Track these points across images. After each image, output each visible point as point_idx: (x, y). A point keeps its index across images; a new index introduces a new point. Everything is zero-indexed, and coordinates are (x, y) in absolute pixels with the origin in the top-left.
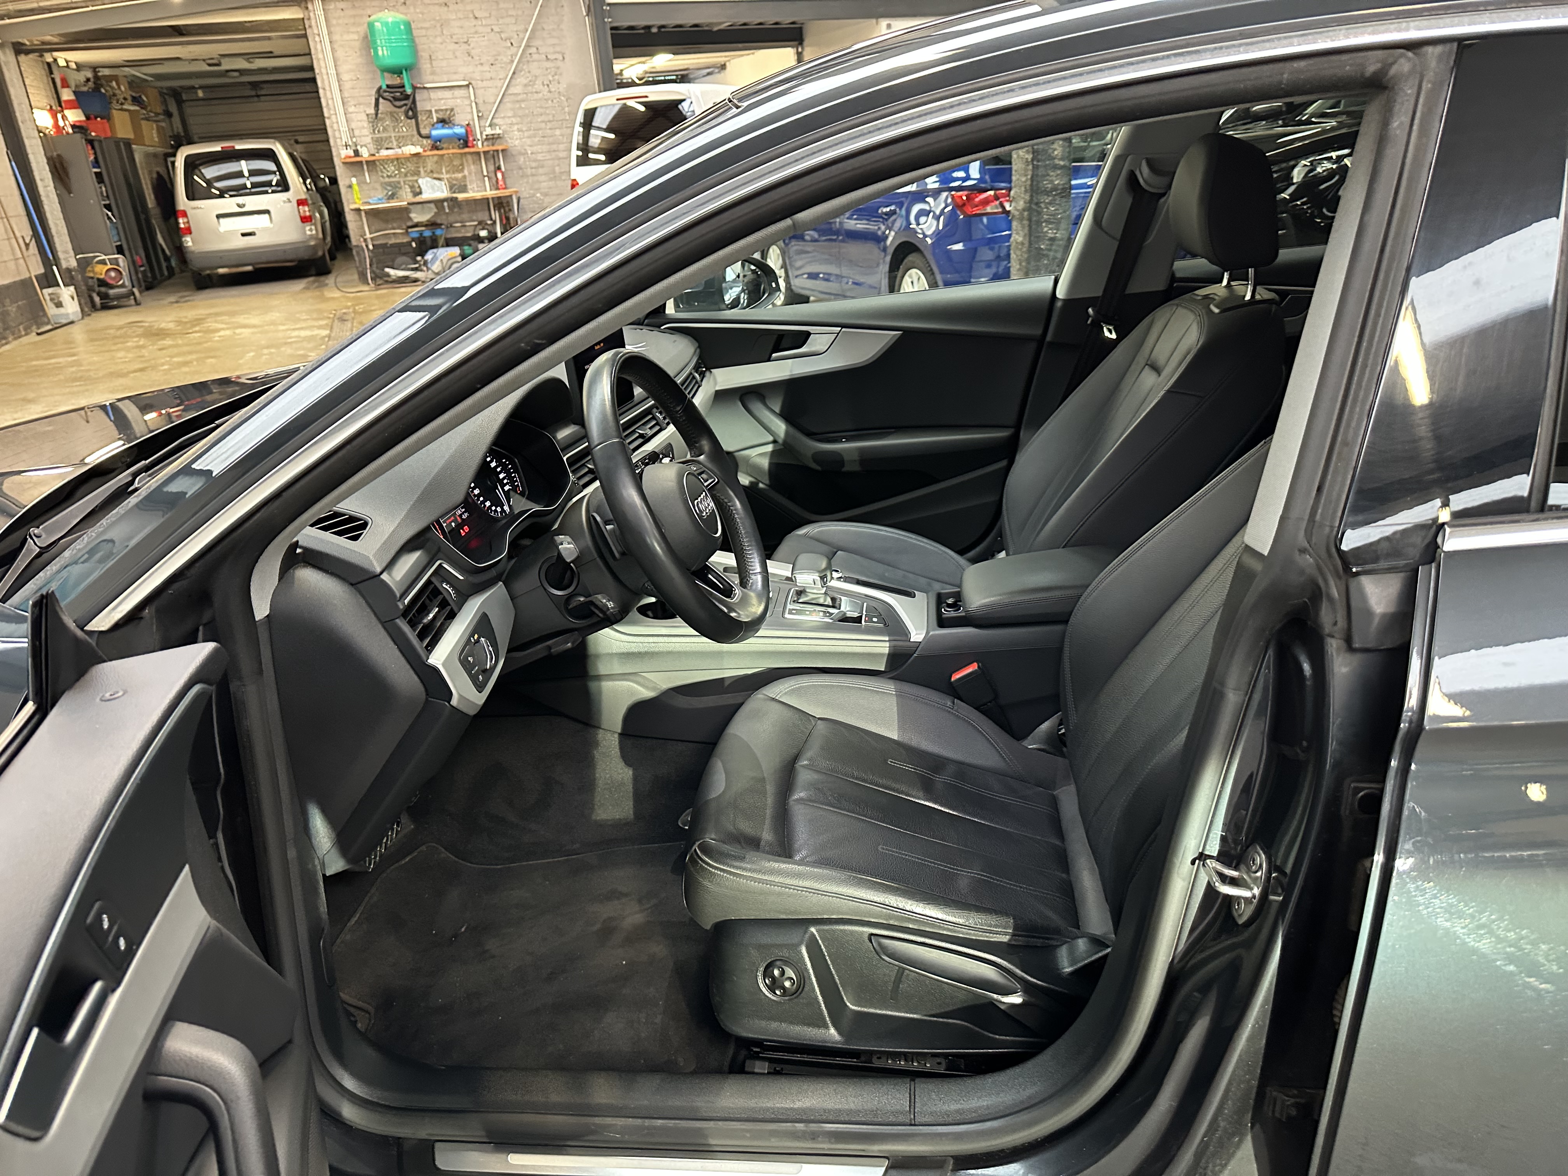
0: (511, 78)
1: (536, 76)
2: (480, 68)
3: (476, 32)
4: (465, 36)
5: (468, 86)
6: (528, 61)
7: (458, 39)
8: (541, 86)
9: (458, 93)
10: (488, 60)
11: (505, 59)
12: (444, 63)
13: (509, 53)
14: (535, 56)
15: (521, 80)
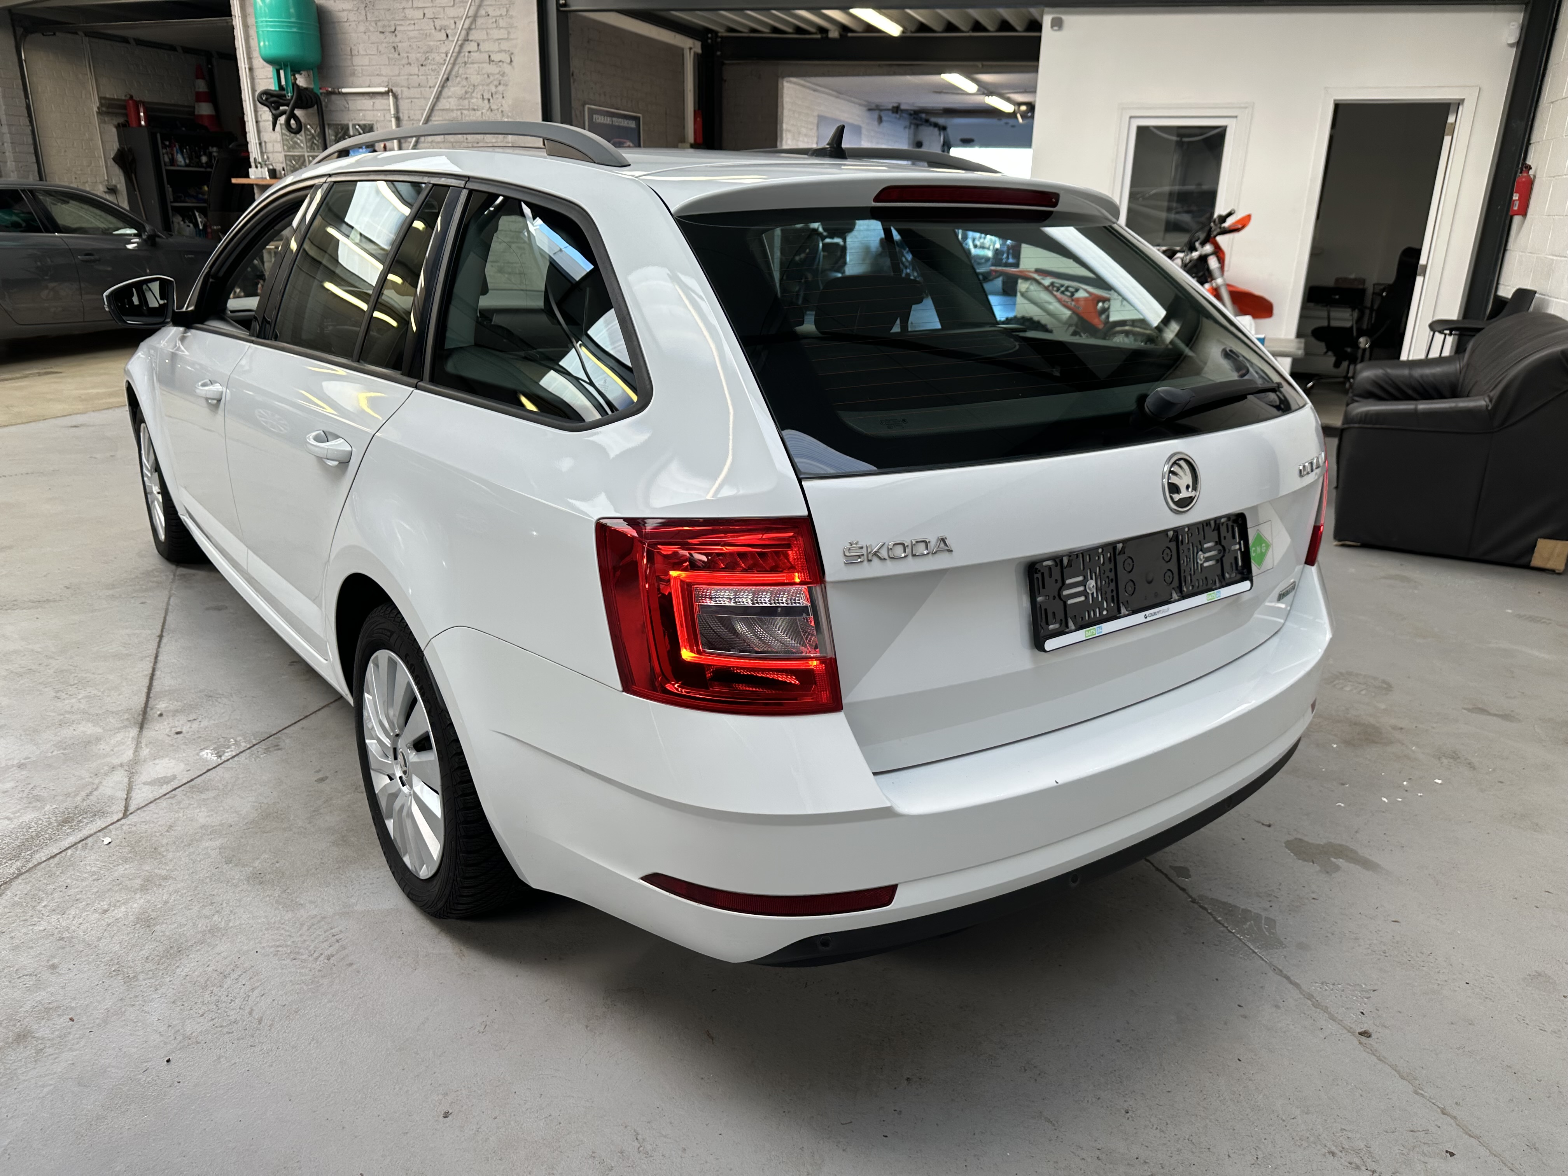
0: (443, 86)
1: (474, 86)
2: (408, 69)
3: (405, 18)
4: (393, 23)
5: (387, 93)
6: (465, 63)
7: (384, 26)
8: (480, 100)
9: (379, 102)
10: (417, 59)
11: (439, 58)
12: (366, 61)
13: (443, 49)
14: (475, 55)
15: (454, 89)
